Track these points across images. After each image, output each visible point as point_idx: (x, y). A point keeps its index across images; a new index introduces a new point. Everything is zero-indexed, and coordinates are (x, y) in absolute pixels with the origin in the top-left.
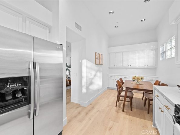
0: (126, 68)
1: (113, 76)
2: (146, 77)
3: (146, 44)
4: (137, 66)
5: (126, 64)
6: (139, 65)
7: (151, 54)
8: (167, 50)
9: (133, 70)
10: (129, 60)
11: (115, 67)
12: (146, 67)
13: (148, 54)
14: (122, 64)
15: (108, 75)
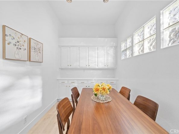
0: (84, 69)
1: (66, 82)
2: (107, 80)
3: (106, 39)
4: (97, 66)
5: (83, 64)
6: (98, 65)
7: (111, 52)
8: (134, 45)
9: (92, 71)
10: (88, 58)
11: (69, 67)
12: (106, 67)
13: (108, 52)
14: (78, 64)
15: (57, 80)
